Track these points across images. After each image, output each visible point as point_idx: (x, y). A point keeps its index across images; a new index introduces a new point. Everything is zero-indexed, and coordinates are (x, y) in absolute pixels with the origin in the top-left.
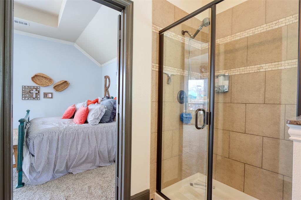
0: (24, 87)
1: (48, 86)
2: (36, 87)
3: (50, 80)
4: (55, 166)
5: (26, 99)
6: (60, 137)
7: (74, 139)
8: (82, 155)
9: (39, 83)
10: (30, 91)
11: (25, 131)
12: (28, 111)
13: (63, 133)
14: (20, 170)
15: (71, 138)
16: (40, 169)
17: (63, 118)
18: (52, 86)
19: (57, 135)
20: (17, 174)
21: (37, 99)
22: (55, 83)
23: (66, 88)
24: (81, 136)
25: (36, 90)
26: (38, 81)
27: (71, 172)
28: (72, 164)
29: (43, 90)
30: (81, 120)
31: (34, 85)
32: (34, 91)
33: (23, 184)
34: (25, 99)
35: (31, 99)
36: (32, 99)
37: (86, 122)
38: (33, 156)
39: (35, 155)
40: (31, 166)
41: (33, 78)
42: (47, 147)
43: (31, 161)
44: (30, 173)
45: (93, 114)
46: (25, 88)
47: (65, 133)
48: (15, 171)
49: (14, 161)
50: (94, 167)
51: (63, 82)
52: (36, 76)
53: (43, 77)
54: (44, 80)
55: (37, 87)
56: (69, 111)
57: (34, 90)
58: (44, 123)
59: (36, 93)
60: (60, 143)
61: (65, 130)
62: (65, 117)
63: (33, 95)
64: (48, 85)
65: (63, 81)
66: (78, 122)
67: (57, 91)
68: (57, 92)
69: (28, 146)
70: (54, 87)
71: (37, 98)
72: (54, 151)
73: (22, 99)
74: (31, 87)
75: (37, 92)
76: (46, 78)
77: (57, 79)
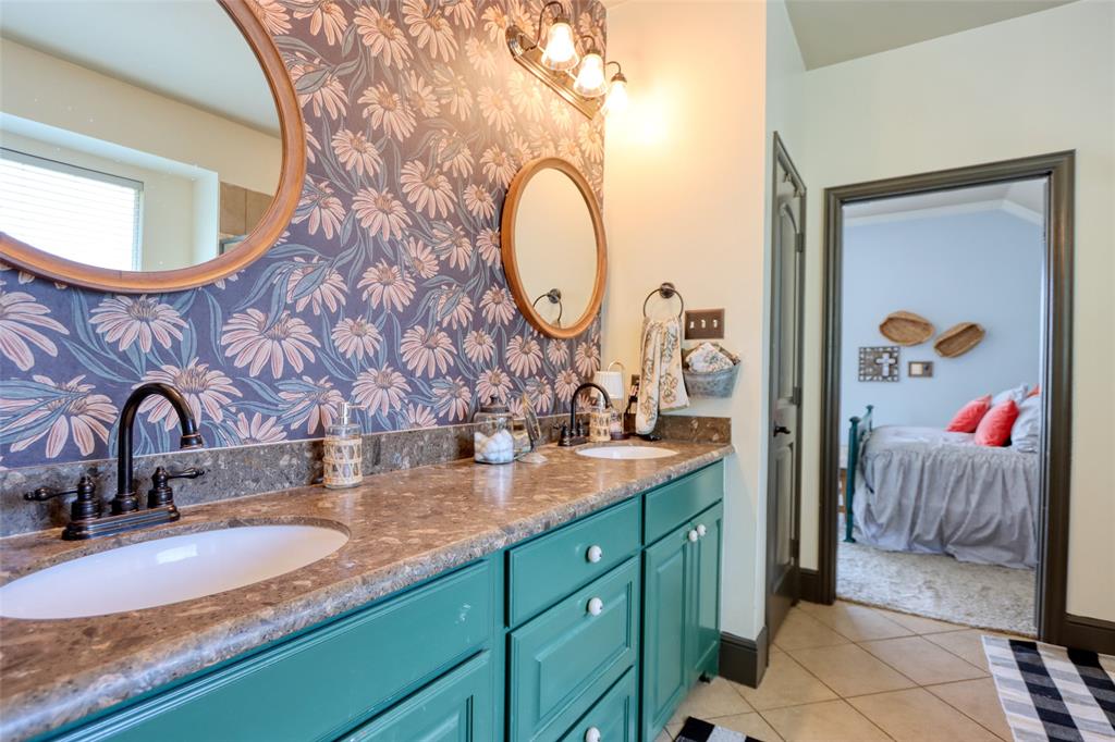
0: (863, 351)
1: (920, 343)
2: (889, 349)
3: (926, 326)
4: (913, 524)
5: (868, 378)
6: (928, 464)
7: (962, 476)
8: (983, 521)
9: (896, 337)
10: (875, 361)
11: (861, 445)
12: (870, 408)
13: (936, 456)
14: (850, 512)
15: (955, 471)
16: (883, 520)
17: (950, 430)
18: (933, 343)
19: (920, 458)
20: (845, 526)
21: (893, 380)
22: (939, 333)
23: (976, 344)
24: (982, 473)
25: (891, 357)
26: (894, 334)
27: (951, 552)
28: (953, 533)
29: (907, 354)
30: (992, 436)
31: (885, 342)
32: (886, 360)
33: (854, 541)
34: (865, 380)
35: (878, 380)
36: (880, 378)
37: (1006, 442)
38: (872, 491)
39: (876, 489)
40: (868, 507)
41: (884, 328)
42: (897, 480)
43: (868, 500)
44: (866, 522)
45: (1028, 422)
46: (865, 353)
47: (939, 458)
48: (842, 517)
49: (841, 501)
50: (1021, 566)
51: (964, 327)
52: (890, 320)
53: (906, 320)
54: (911, 328)
55: (892, 348)
56: (968, 412)
57: (886, 356)
58: (898, 434)
59: (890, 365)
60: (926, 477)
61: (939, 451)
62: (954, 429)
63: (881, 369)
64: (919, 339)
65: (962, 325)
66: (984, 441)
67: (945, 354)
68: (946, 359)
69: (863, 471)
70: (939, 346)
71: (893, 376)
72: (913, 492)
73: (859, 380)
74: (878, 348)
75: (892, 361)
76: (914, 322)
77: (946, 322)
